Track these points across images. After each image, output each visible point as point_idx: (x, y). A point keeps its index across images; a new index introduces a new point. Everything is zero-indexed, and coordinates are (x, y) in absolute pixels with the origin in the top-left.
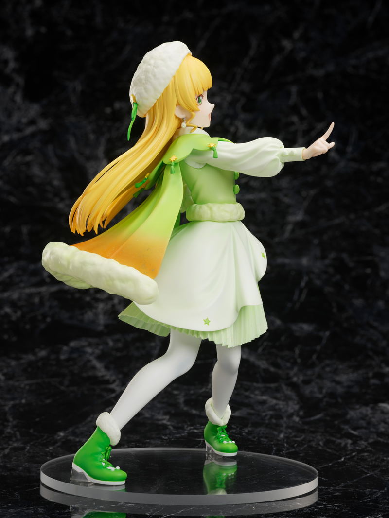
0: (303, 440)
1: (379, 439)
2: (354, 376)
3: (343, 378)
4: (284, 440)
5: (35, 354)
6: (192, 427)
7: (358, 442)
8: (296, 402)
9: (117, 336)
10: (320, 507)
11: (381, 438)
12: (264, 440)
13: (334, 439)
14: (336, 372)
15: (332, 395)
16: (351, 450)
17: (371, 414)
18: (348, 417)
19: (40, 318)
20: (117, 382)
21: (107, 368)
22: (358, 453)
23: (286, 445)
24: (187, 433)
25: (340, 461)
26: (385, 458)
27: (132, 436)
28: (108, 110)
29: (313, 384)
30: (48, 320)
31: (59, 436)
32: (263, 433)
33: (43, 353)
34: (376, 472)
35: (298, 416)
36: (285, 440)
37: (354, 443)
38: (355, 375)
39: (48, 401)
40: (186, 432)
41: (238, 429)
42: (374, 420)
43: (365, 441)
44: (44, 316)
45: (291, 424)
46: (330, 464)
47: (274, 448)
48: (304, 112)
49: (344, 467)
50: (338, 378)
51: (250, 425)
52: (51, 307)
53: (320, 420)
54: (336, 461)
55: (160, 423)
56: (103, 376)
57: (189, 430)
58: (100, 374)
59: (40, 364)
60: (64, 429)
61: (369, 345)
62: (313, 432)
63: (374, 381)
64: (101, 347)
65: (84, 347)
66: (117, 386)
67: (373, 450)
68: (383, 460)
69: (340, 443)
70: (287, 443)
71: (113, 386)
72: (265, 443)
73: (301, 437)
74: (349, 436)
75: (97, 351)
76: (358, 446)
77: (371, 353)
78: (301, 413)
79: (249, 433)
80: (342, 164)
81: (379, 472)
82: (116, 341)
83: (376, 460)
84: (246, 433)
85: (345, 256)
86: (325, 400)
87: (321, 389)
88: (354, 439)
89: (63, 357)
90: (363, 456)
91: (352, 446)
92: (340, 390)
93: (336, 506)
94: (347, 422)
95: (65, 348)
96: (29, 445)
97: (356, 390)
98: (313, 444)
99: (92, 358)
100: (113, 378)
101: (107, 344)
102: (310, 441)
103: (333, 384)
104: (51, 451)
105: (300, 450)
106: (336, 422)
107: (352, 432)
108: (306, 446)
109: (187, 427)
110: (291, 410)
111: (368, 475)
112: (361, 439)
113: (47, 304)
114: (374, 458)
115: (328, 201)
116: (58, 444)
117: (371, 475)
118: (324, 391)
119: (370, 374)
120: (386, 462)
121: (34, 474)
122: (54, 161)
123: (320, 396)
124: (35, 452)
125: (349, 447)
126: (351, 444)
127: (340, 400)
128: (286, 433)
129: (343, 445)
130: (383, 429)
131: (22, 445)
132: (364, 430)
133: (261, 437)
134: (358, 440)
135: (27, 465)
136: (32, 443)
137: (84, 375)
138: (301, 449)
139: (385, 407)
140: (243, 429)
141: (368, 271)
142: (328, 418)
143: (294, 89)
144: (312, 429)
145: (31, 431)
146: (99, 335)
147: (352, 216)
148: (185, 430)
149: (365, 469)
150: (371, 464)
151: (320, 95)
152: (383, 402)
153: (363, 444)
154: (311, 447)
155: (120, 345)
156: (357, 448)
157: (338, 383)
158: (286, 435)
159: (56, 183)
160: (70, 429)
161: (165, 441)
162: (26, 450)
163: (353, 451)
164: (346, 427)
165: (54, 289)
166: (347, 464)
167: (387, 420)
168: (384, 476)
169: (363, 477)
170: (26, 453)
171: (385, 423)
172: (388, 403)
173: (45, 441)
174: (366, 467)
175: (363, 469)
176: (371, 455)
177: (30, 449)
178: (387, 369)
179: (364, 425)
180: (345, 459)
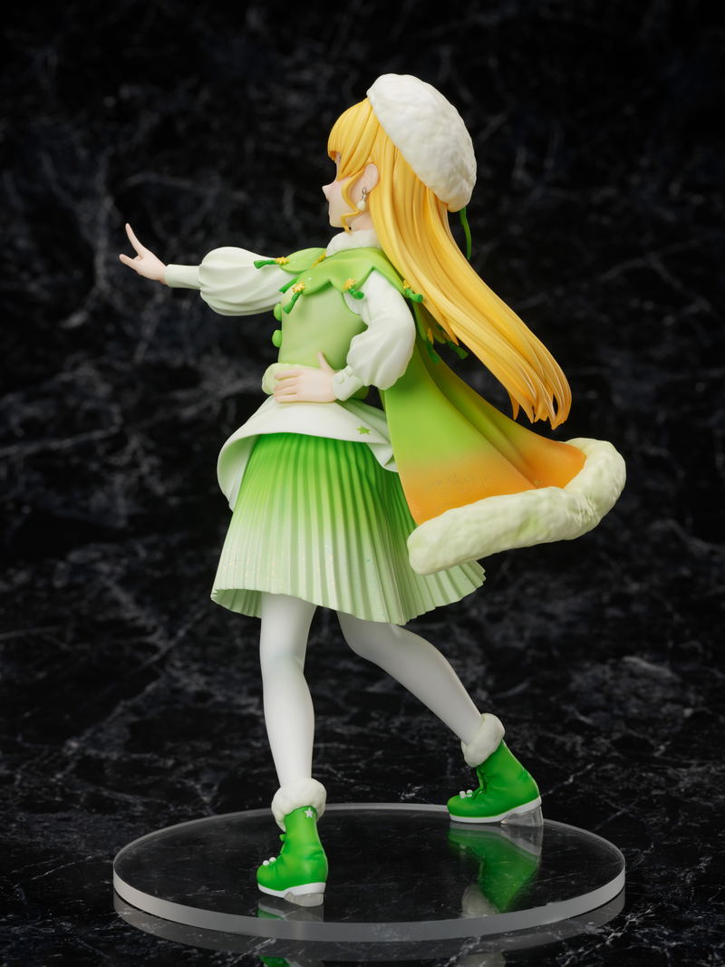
1: (631, 732)
2: (576, 602)
3: (558, 607)
5: (8, 579)
7: (595, 739)
8: (478, 660)
9: (153, 539)
10: (545, 881)
11: (634, 729)
12: (431, 742)
13: (552, 735)
14: (544, 595)
15: (541, 642)
16: (583, 758)
17: (612, 678)
18: (573, 686)
19: (10, 506)
20: (160, 632)
21: (139, 602)
22: (598, 765)
25: (566, 783)
26: (644, 774)
27: (197, 744)
28: (110, 102)
29: (507, 622)
30: (27, 510)
31: (70, 748)
32: (427, 728)
33: (22, 577)
34: (632, 806)
35: (485, 688)
37: (588, 743)
38: (579, 600)
39: (41, 675)
41: (383, 720)
42: (617, 691)
43: (605, 738)
44: (19, 503)
46: (550, 792)
47: (450, 760)
48: (466, 95)
49: (575, 798)
50: (549, 608)
51: (402, 711)
52: (28, 485)
53: (523, 695)
54: (560, 785)
55: (245, 712)
56: (133, 620)
58: (128, 616)
59: (19, 599)
60: (76, 734)
61: (601, 540)
62: (515, 722)
63: (613, 612)
64: (125, 561)
65: (93, 562)
66: (161, 638)
67: (621, 756)
68: (641, 779)
69: (564, 744)
71: (153, 639)
72: (432, 748)
74: (578, 728)
75: (119, 570)
76: (594, 749)
77: (603, 556)
78: (490, 682)
79: (404, 728)
80: (537, 193)
81: (638, 805)
82: (151, 548)
83: (628, 779)
84: (398, 728)
86: (531, 652)
87: (520, 629)
88: (587, 733)
89: (58, 583)
90: (606, 771)
91: (584, 748)
92: (555, 631)
93: (572, 878)
94: (572, 697)
95: (61, 565)
96: (19, 771)
97: (582, 630)
98: (517, 747)
99: (110, 583)
100: (152, 622)
101: (135, 554)
103: (543, 621)
104: (60, 783)
106: (553, 699)
107: (582, 718)
110: (471, 677)
111: (619, 813)
112: (600, 734)
113: (22, 479)
114: (624, 775)
115: (516, 263)
116: (72, 766)
117: (624, 815)
118: (527, 634)
119: (606, 598)
120: (646, 782)
121: (39, 839)
122: (17, 202)
123: (520, 645)
124: (32, 786)
125: (581, 753)
126: (583, 745)
127: (556, 653)
129: (569, 745)
130: (635, 711)
131: (8, 772)
132: (603, 715)
133: (425, 736)
134: (593, 737)
135: (22, 816)
136: (24, 766)
137: (101, 618)
139: (635, 664)
140: (392, 721)
141: (593, 395)
142: (538, 691)
143: (446, 52)
145: (19, 739)
146: (119, 537)
147: (559, 291)
149: (614, 799)
150: (621, 788)
151: (493, 62)
152: (632, 654)
153: (603, 744)
155: (158, 556)
156: (594, 753)
157: (551, 617)
159: (22, 243)
160: (88, 733)
162: (17, 783)
163: (587, 760)
164: (571, 708)
165: (32, 449)
166: (579, 790)
167: (642, 691)
168: (646, 815)
169: (610, 819)
170: (18, 790)
171: (638, 696)
172: (641, 657)
173: (46, 762)
174: (613, 794)
175: (608, 801)
176: (620, 769)
177: (22, 780)
178: (634, 587)
179: (602, 703)
180: (575, 778)
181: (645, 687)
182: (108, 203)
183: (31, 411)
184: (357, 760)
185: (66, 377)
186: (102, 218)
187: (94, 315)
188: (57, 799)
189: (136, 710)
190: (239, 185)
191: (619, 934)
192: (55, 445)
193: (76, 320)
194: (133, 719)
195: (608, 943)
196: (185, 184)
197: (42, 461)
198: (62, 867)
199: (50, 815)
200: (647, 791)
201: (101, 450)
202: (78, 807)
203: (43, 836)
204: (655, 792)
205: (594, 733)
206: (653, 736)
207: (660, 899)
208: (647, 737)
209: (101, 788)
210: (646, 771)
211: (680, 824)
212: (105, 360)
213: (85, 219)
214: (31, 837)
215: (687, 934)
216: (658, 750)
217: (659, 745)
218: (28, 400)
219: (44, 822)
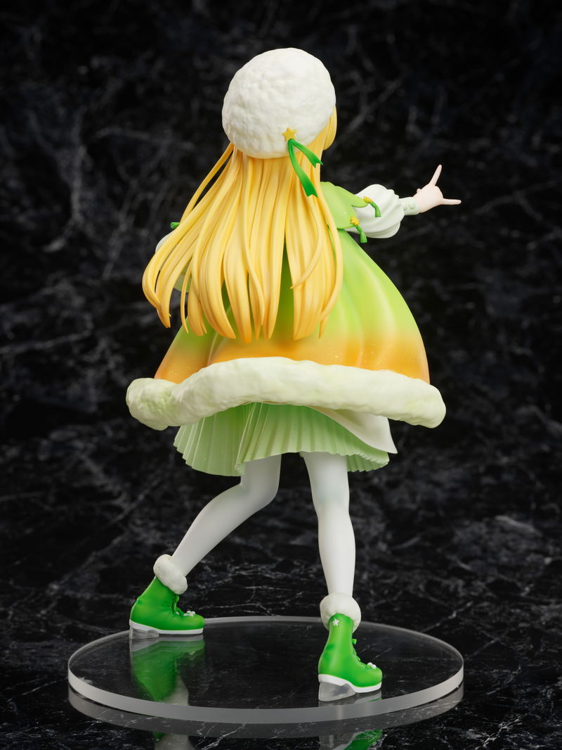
0: (395, 583)
1: (502, 577)
2: (458, 472)
3: (443, 476)
4: (368, 583)
6: (237, 568)
7: (473, 583)
8: (379, 519)
9: (118, 421)
11: (504, 574)
13: (438, 579)
14: (432, 466)
15: (430, 504)
16: (464, 598)
17: (487, 533)
18: (455, 540)
19: (3, 395)
20: (124, 496)
21: (107, 472)
22: (476, 603)
23: (372, 592)
24: (232, 577)
25: (450, 617)
26: (513, 611)
28: (83, 70)
29: (402, 488)
30: (17, 398)
31: (52, 590)
33: (13, 452)
34: (503, 636)
35: (385, 541)
36: (371, 584)
37: (468, 585)
38: (460, 470)
39: (29, 531)
40: (230, 575)
41: (303, 567)
42: (491, 544)
43: (481, 581)
44: (10, 392)
45: (376, 557)
46: (438, 625)
48: (368, 65)
49: (458, 629)
50: (436, 477)
52: (18, 378)
53: (416, 547)
54: (445, 619)
56: (102, 486)
57: (234, 573)
58: (98, 483)
59: (10, 470)
60: (57, 578)
61: (477, 422)
62: (409, 569)
63: (487, 480)
64: (96, 439)
65: (70, 439)
66: (125, 501)
67: (494, 596)
68: (511, 614)
69: (448, 586)
70: (375, 588)
71: (118, 502)
73: (390, 577)
74: (460, 573)
75: (91, 446)
76: (473, 590)
77: (480, 435)
78: (389, 536)
80: (426, 143)
81: (507, 635)
82: (116, 429)
83: (500, 614)
84: (314, 574)
85: (436, 283)
86: (421, 513)
87: (413, 494)
88: (466, 577)
89: (42, 457)
90: (481, 608)
91: (465, 590)
92: (440, 495)
94: (454, 549)
95: (45, 443)
96: (11, 608)
97: (463, 495)
98: (411, 588)
99: (84, 457)
100: (118, 488)
101: (104, 433)
102: (406, 584)
103: (430, 487)
104: (44, 618)
105: (394, 602)
106: (439, 550)
107: (463, 566)
108: (400, 593)
109: (231, 567)
110: (374, 533)
111: (492, 642)
112: (477, 578)
113: (13, 373)
114: (497, 611)
116: (53, 605)
117: (497, 643)
118: (419, 498)
119: (482, 469)
120: (514, 617)
121: (27, 662)
122: (8, 151)
123: (413, 507)
124: (22, 620)
125: (462, 593)
126: (464, 587)
127: (442, 513)
128: (371, 572)
129: (452, 588)
130: (505, 560)
131: (3, 609)
132: (479, 562)
134: (471, 580)
135: (14, 644)
136: (15, 604)
137: (76, 485)
138: (395, 598)
139: (505, 522)
140: (310, 568)
141: (470, 306)
142: (427, 544)
143: (352, 30)
144: (407, 563)
145: (11, 582)
146: (91, 420)
148: (229, 572)
149: (489, 631)
150: (494, 621)
151: (390, 39)
152: (502, 513)
153: (479, 586)
154: (406, 593)
155: (122, 435)
156: (473, 593)
157: (437, 484)
158: (372, 575)
159: (13, 184)
160: (66, 578)
161: (202, 592)
162: (9, 617)
163: (467, 599)
164: (453, 558)
165: (21, 349)
166: (461, 623)
167: (511, 544)
168: (515, 643)
169: (485, 646)
170: (10, 623)
171: (508, 548)
172: (510, 516)
173: (33, 601)
174: (488, 627)
175: (484, 632)
176: (493, 606)
177: (14, 615)
178: (504, 460)
179: (479, 552)
180: (457, 614)
181: (514, 540)
182: (81, 152)
183: (20, 318)
184: (283, 599)
185: (47, 291)
186: (77, 163)
187: (71, 241)
188: (42, 630)
189: (105, 559)
190: (187, 137)
191: (494, 739)
192: (39, 345)
193: (56, 245)
194: (103, 566)
195: (484, 746)
196: (144, 136)
197: (28, 359)
198: (46, 684)
199: (37, 644)
200: (515, 624)
201: (76, 350)
202: (59, 637)
203: (30, 660)
204: (522, 625)
205: (473, 577)
206: (520, 580)
207: (526, 711)
208: (515, 580)
209: (77, 622)
210: (515, 608)
211: (542, 650)
212: (79, 277)
213: (63, 164)
214: (22, 662)
215: (547, 739)
216: (524, 591)
217: (524, 587)
218: (18, 310)
219: (32, 649)
